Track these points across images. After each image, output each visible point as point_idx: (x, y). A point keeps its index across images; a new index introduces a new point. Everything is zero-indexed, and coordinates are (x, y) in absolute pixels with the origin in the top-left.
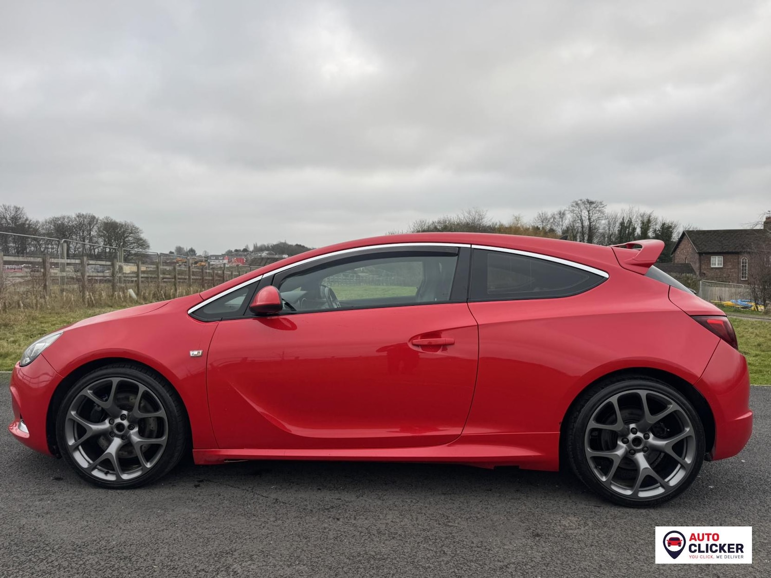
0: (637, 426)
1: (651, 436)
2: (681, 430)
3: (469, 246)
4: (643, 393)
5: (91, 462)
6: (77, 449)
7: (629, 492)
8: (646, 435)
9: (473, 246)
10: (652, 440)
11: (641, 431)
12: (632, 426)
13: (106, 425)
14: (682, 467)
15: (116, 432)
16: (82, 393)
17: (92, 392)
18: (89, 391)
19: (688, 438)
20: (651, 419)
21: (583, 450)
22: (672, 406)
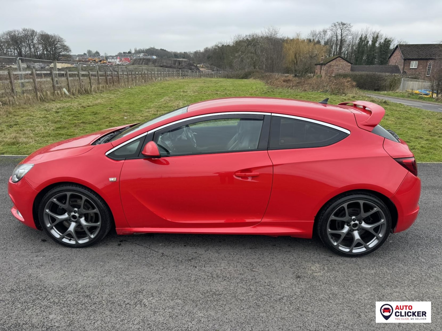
0: (356, 217)
1: (363, 223)
2: (379, 220)
3: (270, 114)
4: (361, 202)
5: (61, 234)
6: (52, 228)
7: (347, 250)
8: (361, 222)
9: (273, 114)
10: (364, 225)
11: (358, 220)
12: (353, 217)
13: (66, 216)
14: (377, 238)
15: (73, 219)
16: (50, 200)
17: (56, 199)
18: (54, 199)
19: (382, 224)
20: (364, 215)
21: (326, 230)
22: (376, 209)
